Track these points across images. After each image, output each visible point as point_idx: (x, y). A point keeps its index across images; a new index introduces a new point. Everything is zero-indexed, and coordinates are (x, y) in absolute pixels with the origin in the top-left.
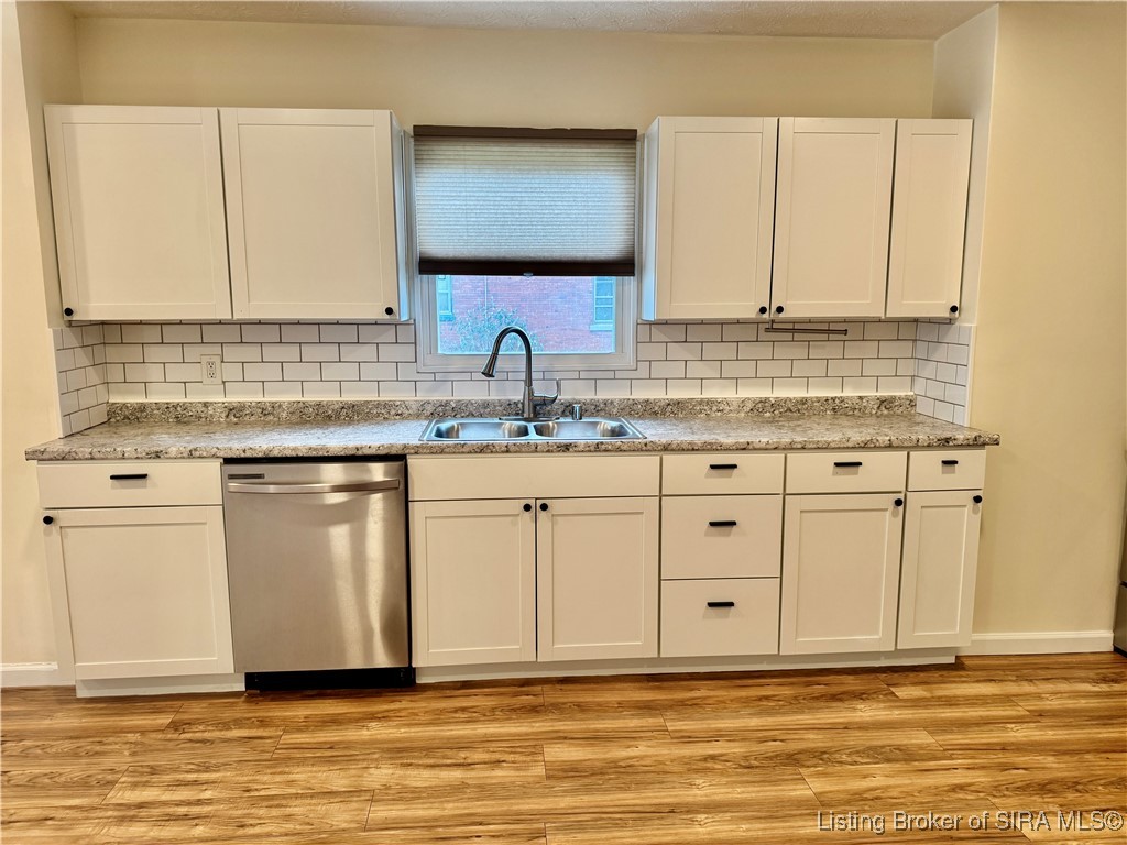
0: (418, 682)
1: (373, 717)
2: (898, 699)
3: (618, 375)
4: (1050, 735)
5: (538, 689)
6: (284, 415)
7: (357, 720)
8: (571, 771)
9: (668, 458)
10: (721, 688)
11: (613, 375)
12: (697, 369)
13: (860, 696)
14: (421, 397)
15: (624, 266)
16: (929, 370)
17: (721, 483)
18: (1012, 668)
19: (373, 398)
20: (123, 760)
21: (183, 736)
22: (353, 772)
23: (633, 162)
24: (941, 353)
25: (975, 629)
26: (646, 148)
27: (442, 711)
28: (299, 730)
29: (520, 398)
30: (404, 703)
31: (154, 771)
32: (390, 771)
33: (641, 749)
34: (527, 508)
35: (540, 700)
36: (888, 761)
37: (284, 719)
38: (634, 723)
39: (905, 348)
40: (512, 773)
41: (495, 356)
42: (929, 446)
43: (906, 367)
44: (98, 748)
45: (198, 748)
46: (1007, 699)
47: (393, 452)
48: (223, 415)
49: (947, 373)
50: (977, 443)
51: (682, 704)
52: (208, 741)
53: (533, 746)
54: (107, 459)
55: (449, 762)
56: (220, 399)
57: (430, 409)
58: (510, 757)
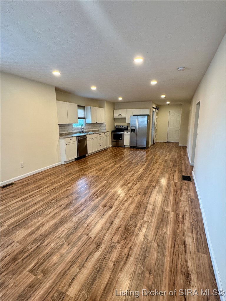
15: (84, 118)
16: (101, 127)
17: (100, 136)
26: (85, 108)
34: (92, 139)
49: (103, 127)
50: (106, 132)
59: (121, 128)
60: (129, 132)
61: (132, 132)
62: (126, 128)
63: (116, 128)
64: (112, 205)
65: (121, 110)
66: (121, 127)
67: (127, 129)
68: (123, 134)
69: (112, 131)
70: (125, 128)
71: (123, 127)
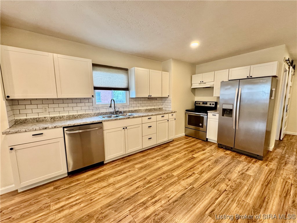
0: (104, 163)
1: (101, 171)
2: (171, 146)
3: (127, 106)
4: (188, 146)
5: (126, 158)
6: (65, 118)
7: (98, 173)
8: (141, 168)
9: (143, 118)
10: (151, 151)
11: (126, 106)
12: (138, 105)
13: (167, 147)
14: (94, 112)
15: (127, 89)
16: (165, 104)
17: (150, 121)
18: (179, 139)
19: (84, 113)
20: (48, 200)
21: (60, 189)
22: (106, 182)
23: (127, 73)
24: (166, 101)
25: (176, 135)
26: (129, 71)
27: (113, 166)
28: (87, 179)
29: (113, 111)
30: (105, 167)
31: (59, 199)
32: (113, 179)
33: (148, 162)
34: (124, 128)
35: (127, 160)
36: (176, 153)
37: (82, 178)
38: (144, 158)
39: (161, 101)
40: (133, 171)
41: (111, 103)
42: (170, 113)
43: (161, 104)
44: (37, 201)
45: (66, 190)
46: (181, 143)
47: (100, 122)
48: (50, 119)
49: (168, 104)
50: (174, 112)
51: (148, 154)
52: (68, 188)
53: (133, 166)
54: (31, 131)
55: (122, 173)
56: (48, 116)
57: (96, 114)
58: (131, 169)
59: (203, 105)
60: (217, 115)
61: (223, 115)
62: (214, 106)
63: (196, 105)
65: (204, 74)
66: (204, 103)
67: (214, 109)
68: (205, 117)
69: (187, 111)
70: (212, 106)
71: (208, 104)
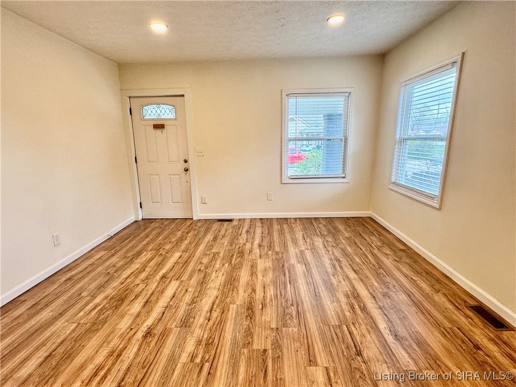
64: (144, 343)
